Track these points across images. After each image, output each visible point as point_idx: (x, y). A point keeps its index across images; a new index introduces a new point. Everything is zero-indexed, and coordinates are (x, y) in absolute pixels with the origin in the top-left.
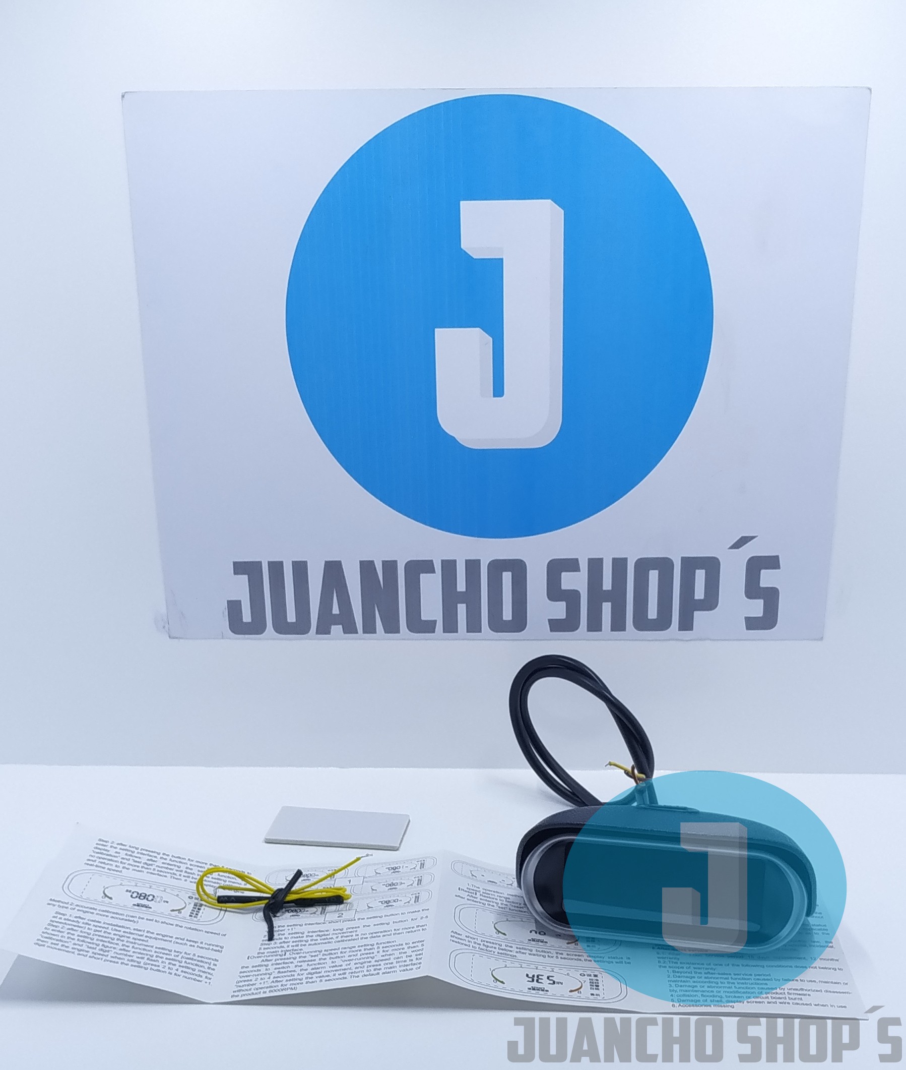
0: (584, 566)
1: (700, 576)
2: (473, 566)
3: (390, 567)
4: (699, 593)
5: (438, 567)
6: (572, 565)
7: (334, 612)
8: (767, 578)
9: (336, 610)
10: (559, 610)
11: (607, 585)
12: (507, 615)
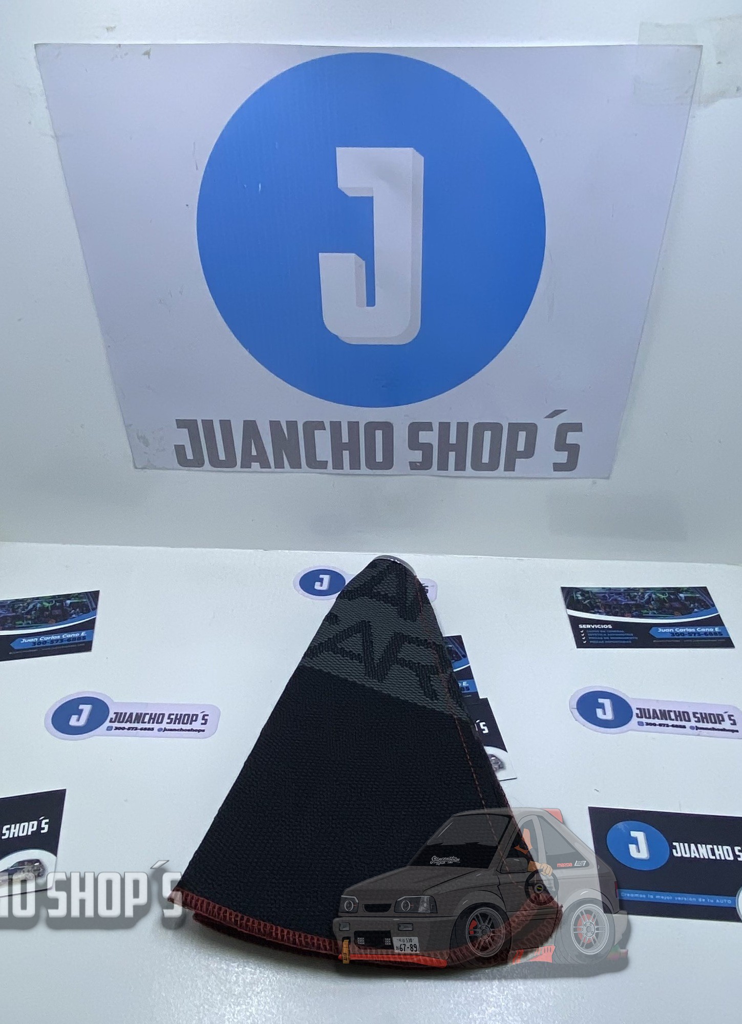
0: (436, 427)
1: (522, 436)
2: (353, 427)
3: (292, 425)
4: (521, 447)
5: (327, 426)
6: (428, 427)
7: (253, 454)
8: (572, 438)
9: (254, 453)
10: (417, 456)
11: (453, 439)
12: (379, 458)
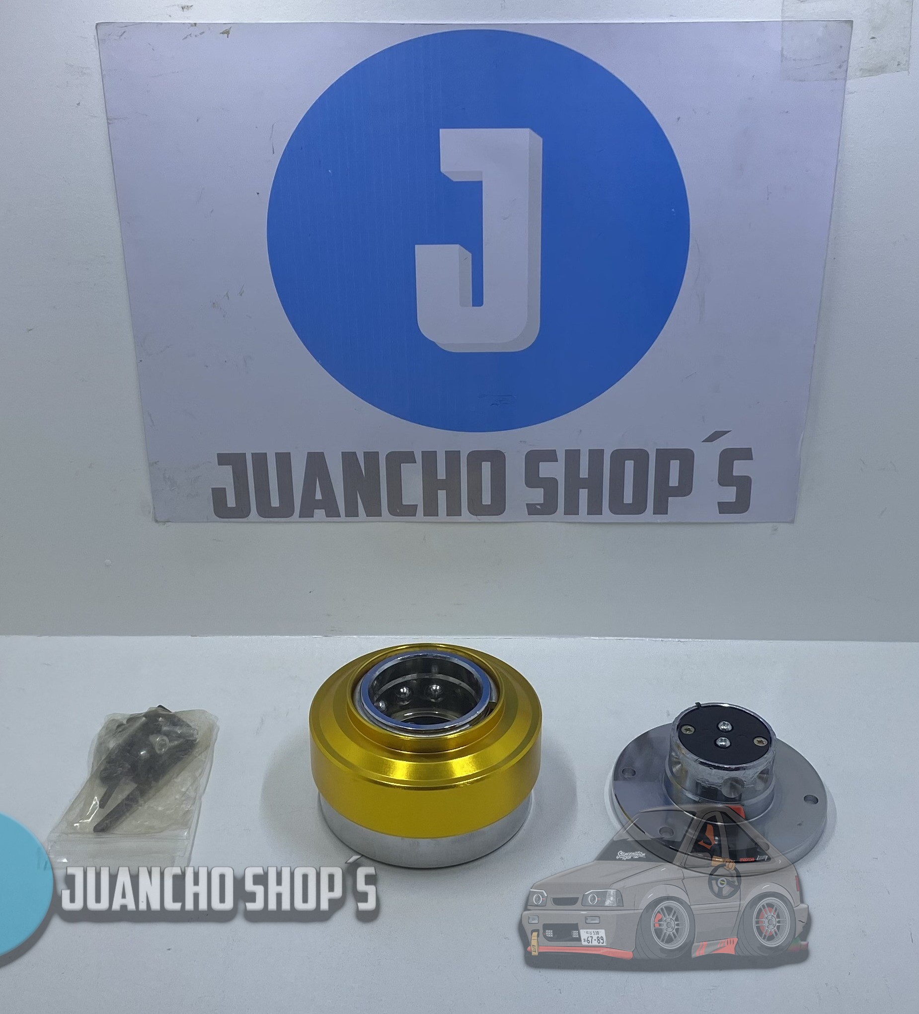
0: (561, 456)
1: (675, 466)
3: (372, 457)
4: (674, 481)
5: (418, 457)
6: (551, 456)
7: (317, 498)
8: (739, 468)
9: (319, 496)
10: (537, 495)
11: (584, 473)
12: (487, 500)
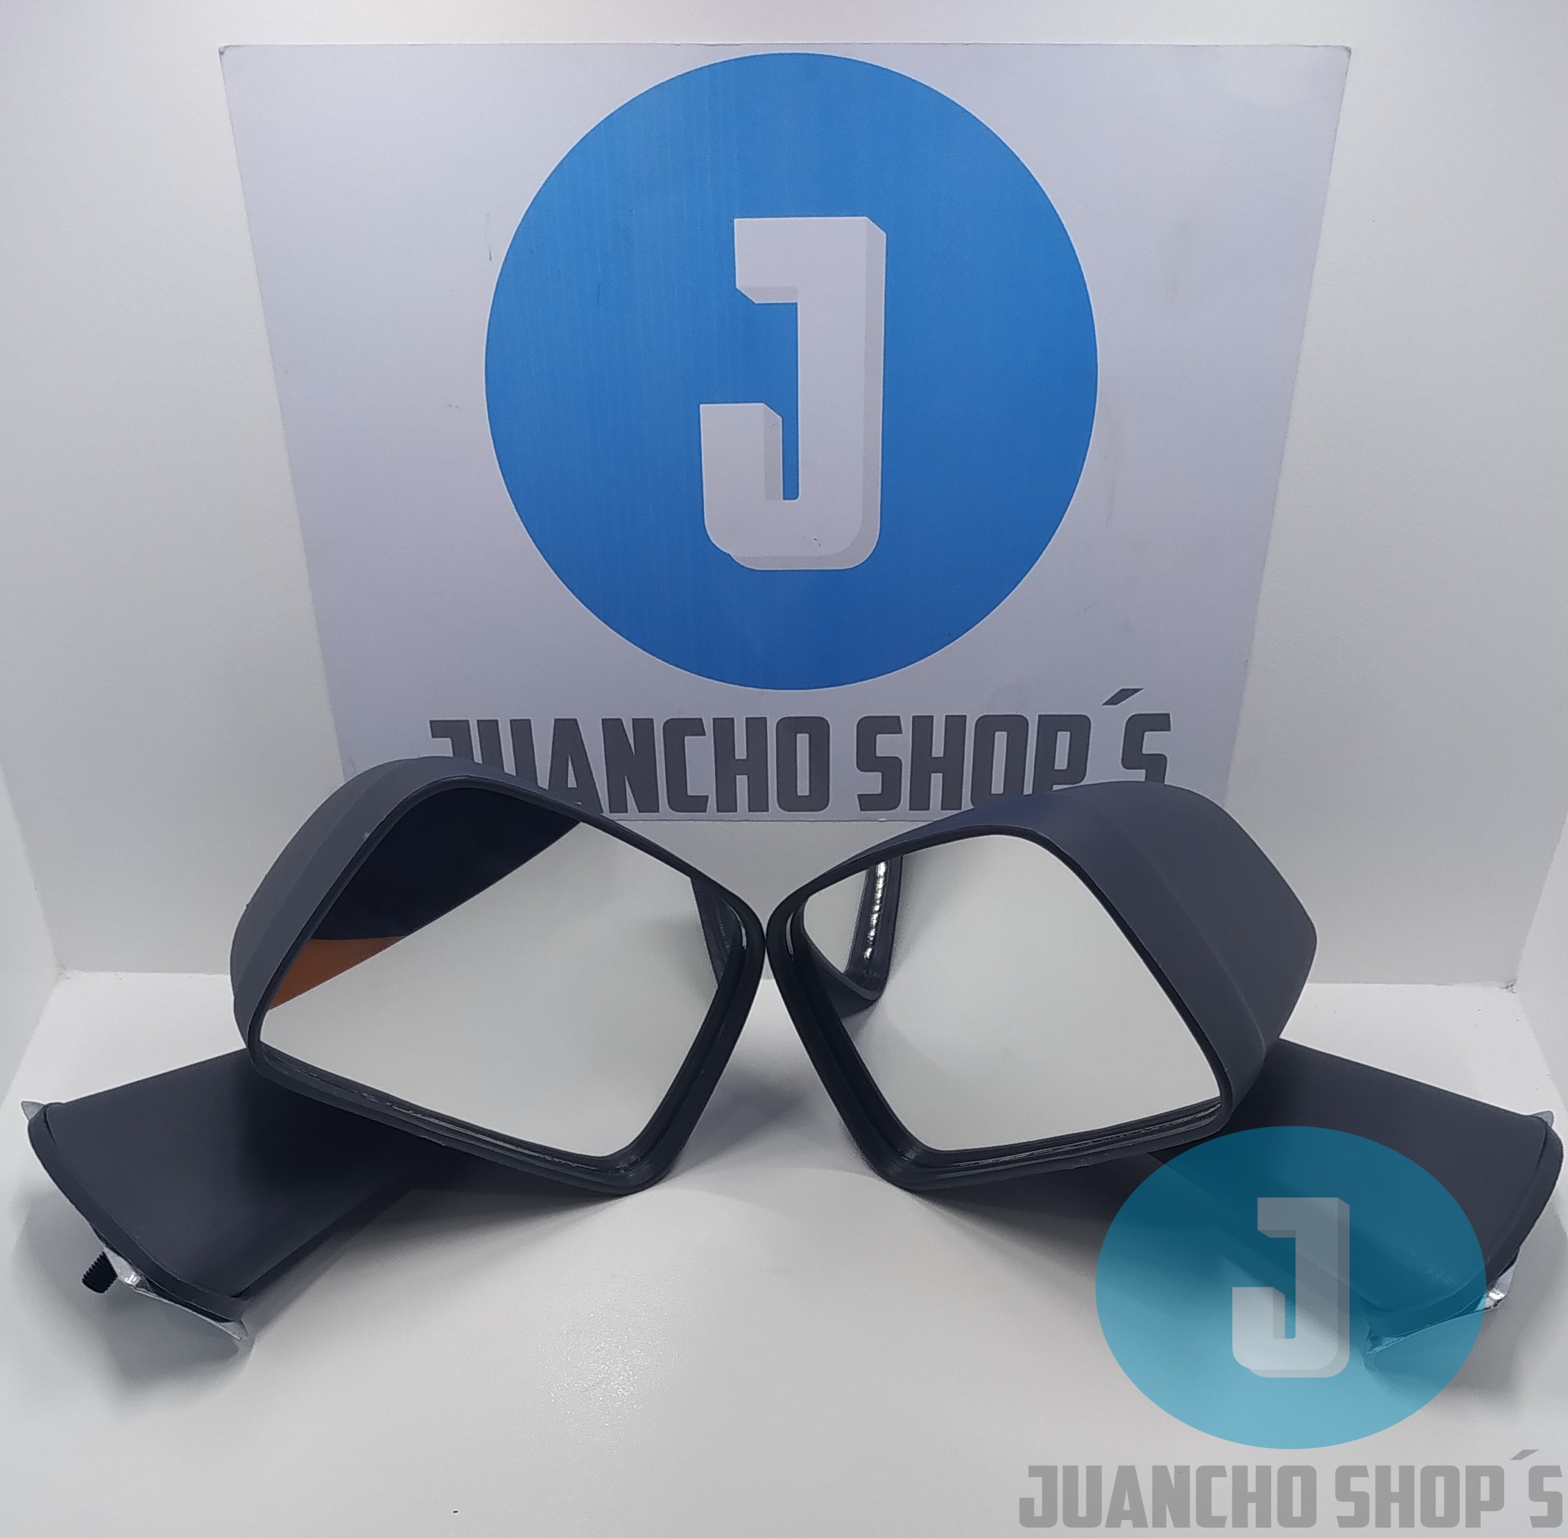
0: (907, 726)
1: (1063, 740)
2: (756, 726)
3: (644, 726)
4: (1061, 762)
5: (708, 727)
6: (891, 725)
8: (1152, 743)
10: (873, 783)
11: (938, 750)
12: (803, 788)
